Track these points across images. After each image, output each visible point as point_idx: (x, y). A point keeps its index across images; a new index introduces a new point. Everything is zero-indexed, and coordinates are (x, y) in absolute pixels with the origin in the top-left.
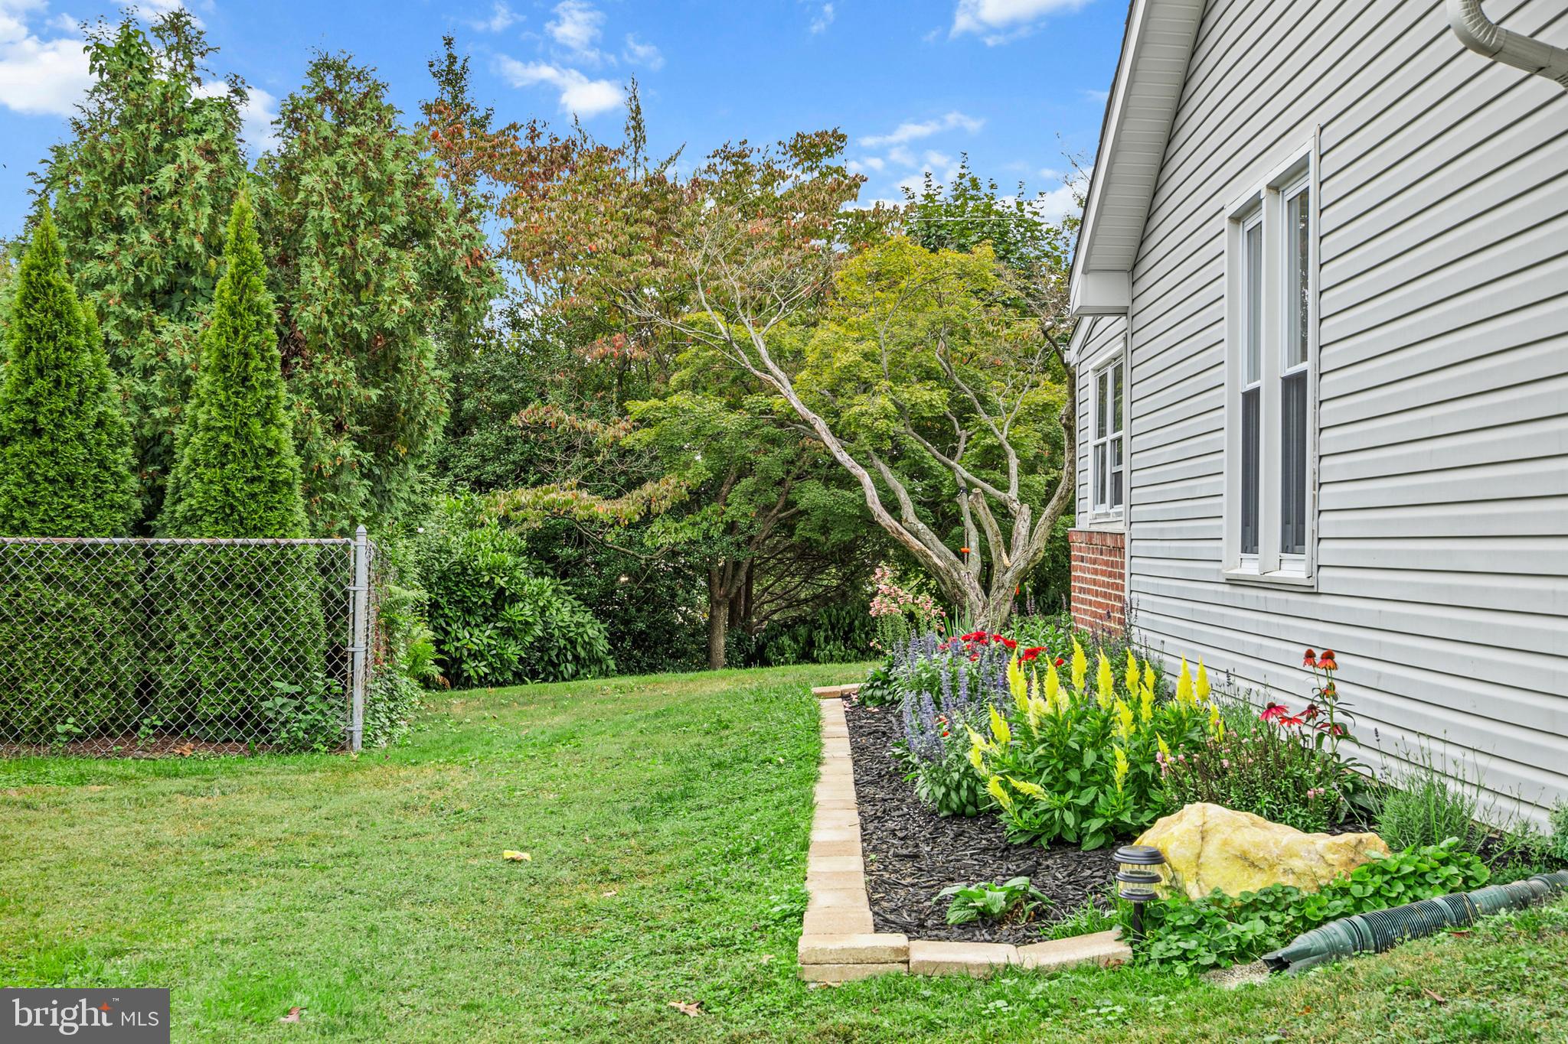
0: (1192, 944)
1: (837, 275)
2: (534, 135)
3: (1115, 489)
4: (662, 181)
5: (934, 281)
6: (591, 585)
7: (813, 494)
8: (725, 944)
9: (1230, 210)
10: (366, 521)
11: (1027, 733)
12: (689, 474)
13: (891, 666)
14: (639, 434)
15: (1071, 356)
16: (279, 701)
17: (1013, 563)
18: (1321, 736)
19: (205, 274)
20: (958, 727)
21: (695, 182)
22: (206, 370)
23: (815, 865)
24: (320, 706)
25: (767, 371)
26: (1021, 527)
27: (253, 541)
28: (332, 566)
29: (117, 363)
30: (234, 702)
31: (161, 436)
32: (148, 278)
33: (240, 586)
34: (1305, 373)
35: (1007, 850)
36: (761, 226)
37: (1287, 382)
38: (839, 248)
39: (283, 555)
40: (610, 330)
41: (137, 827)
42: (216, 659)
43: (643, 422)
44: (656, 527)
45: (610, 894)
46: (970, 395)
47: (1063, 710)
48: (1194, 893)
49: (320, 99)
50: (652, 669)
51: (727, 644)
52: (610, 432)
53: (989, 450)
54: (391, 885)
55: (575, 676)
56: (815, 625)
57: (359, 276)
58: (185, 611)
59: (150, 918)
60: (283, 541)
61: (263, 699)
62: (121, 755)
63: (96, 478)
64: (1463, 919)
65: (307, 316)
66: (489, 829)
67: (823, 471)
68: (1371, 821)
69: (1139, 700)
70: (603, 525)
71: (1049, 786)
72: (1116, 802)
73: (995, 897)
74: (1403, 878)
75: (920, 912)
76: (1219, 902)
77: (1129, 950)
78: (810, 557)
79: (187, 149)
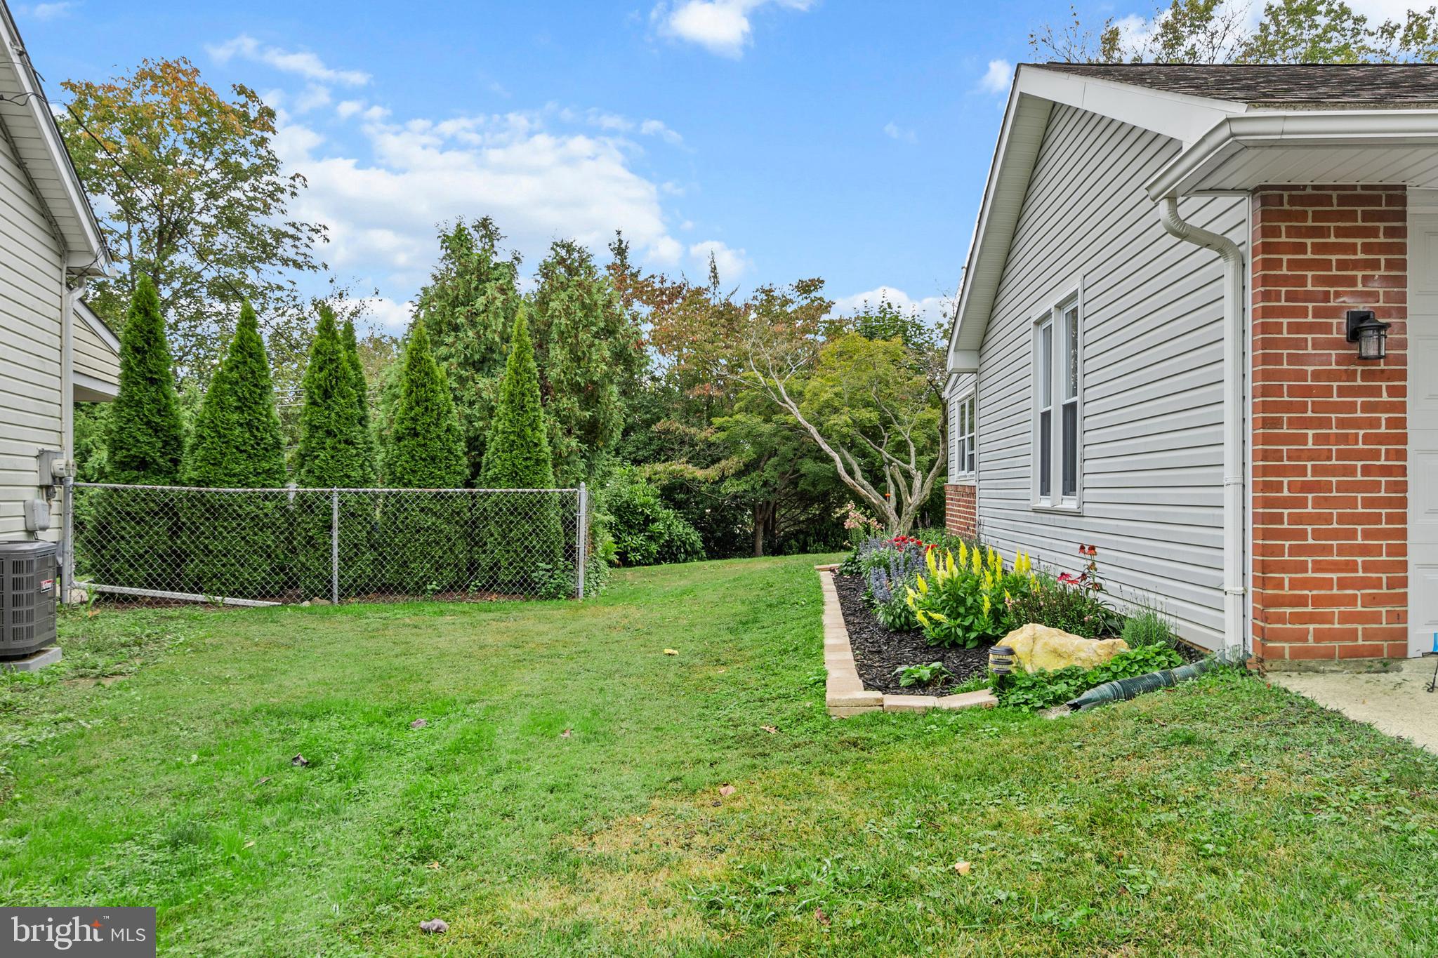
0: (1030, 696)
1: (820, 353)
2: (663, 281)
3: (969, 463)
4: (729, 304)
5: (871, 356)
6: (693, 513)
7: (808, 466)
8: (785, 697)
9: (1034, 319)
10: (584, 480)
11: (937, 589)
12: (744, 455)
13: (856, 554)
14: (717, 435)
15: (945, 394)
16: (541, 573)
17: (913, 501)
18: (1088, 589)
19: (501, 353)
20: (899, 585)
21: (746, 305)
22: (502, 402)
23: (828, 656)
24: (562, 576)
25: (784, 401)
26: (917, 483)
27: (527, 490)
28: (567, 503)
29: (456, 399)
30: (518, 573)
31: (479, 436)
32: (471, 355)
33: (520, 514)
34: (1076, 402)
35: (927, 649)
36: (780, 327)
37: (1065, 407)
38: (821, 339)
39: (542, 498)
40: (702, 381)
41: (473, 637)
42: (508, 552)
43: (721, 429)
44: (727, 483)
45: (722, 671)
46: (890, 415)
47: (956, 576)
48: (1030, 670)
49: (559, 263)
50: (725, 557)
51: (763, 546)
52: (703, 434)
53: (901, 442)
54: (609, 667)
55: (685, 561)
56: (807, 534)
57: (579, 354)
58: (492, 526)
59: (487, 684)
60: (543, 491)
61: (533, 572)
62: (461, 601)
63: (446, 458)
64: (1170, 683)
65: (553, 374)
66: (655, 638)
67: (814, 454)
68: (1119, 634)
69: (995, 571)
70: (700, 482)
71: (948, 615)
72: (984, 623)
73: (925, 672)
74: (1137, 662)
75: (885, 680)
76: (1043, 675)
77: (997, 699)
78: (806, 499)
79: (491, 288)
